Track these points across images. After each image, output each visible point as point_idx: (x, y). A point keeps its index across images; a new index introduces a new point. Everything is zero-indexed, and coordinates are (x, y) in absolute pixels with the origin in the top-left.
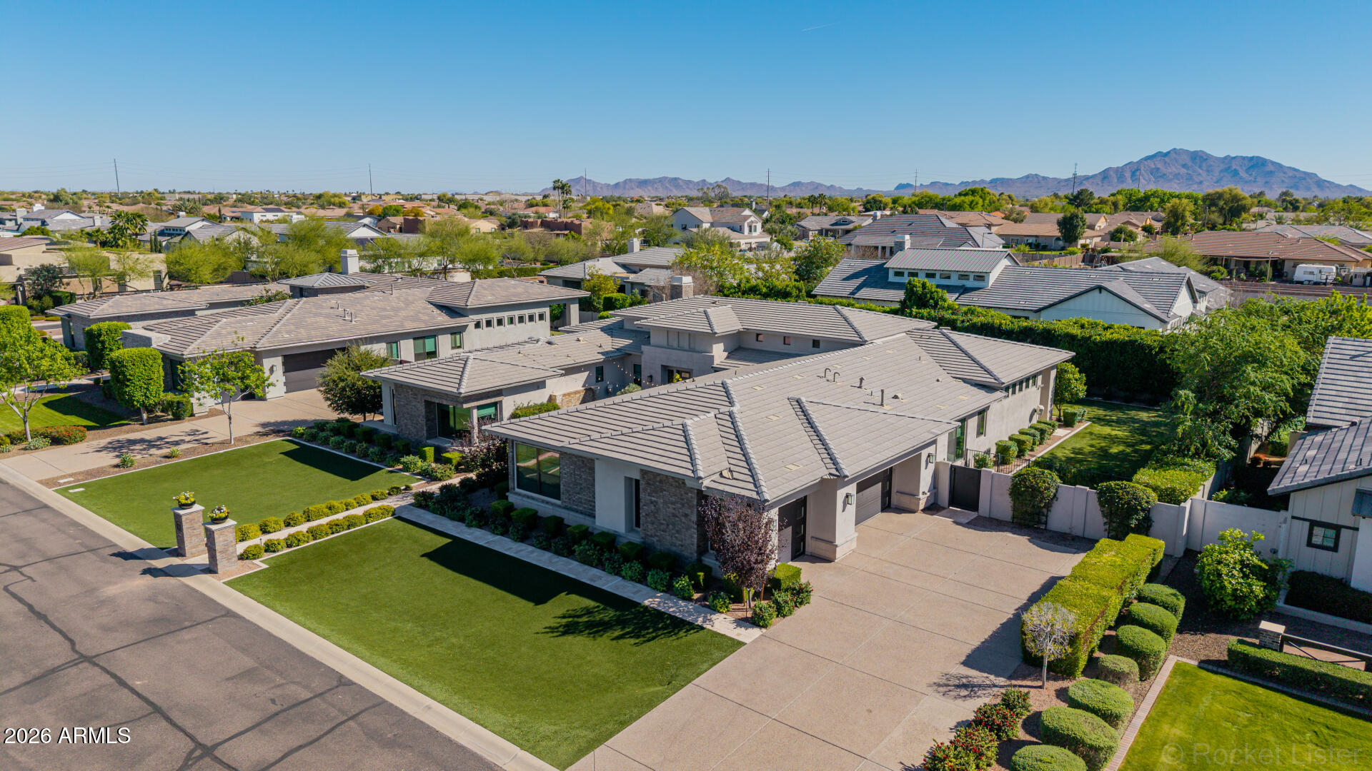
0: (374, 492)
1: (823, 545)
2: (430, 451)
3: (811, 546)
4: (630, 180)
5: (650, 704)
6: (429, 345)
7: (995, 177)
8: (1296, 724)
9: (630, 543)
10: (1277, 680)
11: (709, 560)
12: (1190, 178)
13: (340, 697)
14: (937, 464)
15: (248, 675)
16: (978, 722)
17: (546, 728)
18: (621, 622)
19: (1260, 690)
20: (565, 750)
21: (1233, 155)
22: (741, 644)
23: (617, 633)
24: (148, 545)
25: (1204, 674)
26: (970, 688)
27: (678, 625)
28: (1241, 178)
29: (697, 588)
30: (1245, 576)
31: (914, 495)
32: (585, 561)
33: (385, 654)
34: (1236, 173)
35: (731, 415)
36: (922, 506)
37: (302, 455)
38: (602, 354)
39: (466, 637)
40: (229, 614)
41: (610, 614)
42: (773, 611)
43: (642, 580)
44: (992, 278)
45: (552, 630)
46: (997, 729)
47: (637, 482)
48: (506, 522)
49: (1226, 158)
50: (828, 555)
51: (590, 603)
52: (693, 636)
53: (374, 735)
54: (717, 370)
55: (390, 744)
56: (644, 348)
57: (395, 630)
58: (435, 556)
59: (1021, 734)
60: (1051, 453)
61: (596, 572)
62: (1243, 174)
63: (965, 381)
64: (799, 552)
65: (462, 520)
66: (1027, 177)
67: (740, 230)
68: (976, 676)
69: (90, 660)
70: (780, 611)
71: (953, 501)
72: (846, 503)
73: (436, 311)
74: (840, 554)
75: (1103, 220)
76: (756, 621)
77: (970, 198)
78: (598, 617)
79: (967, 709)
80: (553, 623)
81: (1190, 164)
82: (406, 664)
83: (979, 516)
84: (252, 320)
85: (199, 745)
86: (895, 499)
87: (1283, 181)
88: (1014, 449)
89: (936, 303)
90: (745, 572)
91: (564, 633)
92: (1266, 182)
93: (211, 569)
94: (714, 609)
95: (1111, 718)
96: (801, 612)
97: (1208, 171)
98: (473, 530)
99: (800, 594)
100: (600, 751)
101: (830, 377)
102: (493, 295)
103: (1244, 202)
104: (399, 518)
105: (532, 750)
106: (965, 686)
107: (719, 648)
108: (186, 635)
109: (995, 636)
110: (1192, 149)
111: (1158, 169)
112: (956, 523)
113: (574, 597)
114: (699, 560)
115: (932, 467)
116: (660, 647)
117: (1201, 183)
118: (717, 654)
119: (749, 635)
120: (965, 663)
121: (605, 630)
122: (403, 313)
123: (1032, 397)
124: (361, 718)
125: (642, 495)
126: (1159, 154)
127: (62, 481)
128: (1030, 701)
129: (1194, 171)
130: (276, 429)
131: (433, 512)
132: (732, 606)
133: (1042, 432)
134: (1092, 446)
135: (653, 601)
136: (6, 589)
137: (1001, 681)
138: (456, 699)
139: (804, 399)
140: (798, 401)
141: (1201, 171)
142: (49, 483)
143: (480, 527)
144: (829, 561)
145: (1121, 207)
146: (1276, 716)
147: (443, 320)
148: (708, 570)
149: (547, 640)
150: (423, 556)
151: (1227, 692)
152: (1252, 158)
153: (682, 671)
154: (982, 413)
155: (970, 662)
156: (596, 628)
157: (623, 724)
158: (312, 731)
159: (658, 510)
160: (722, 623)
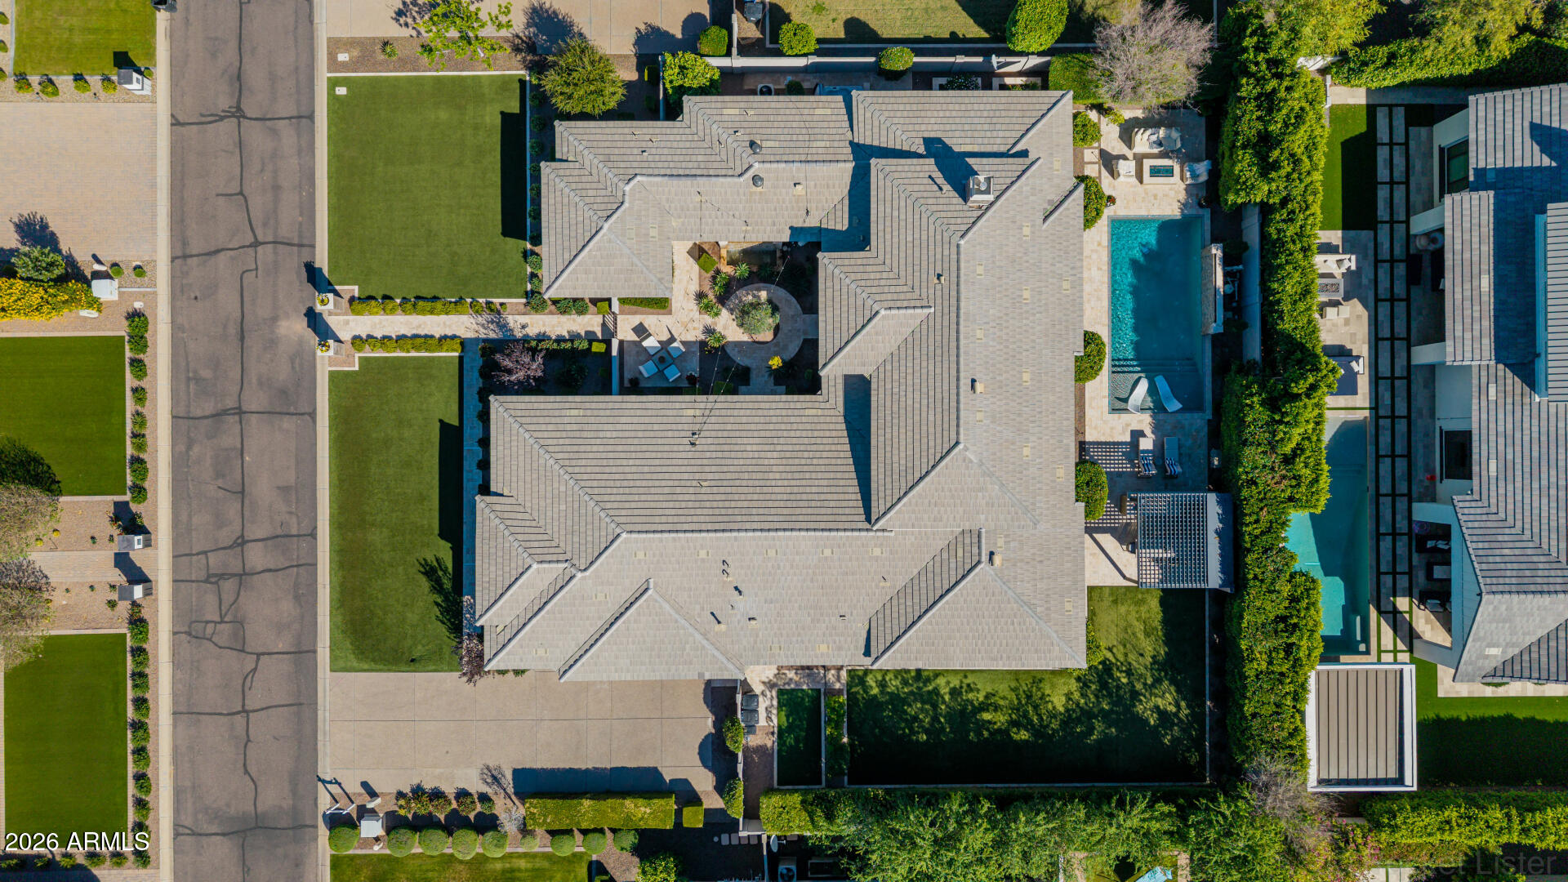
13: (304, 543)
15: (285, 489)
18: (446, 599)
23: (439, 600)
24: (326, 272)
26: (497, 780)
35: (572, 578)
40: (314, 414)
45: (423, 565)
58: (445, 429)
68: (507, 779)
69: (241, 413)
78: (445, 582)
79: (476, 786)
80: (428, 559)
85: (242, 535)
91: (425, 573)
104: (460, 360)
106: (496, 778)
108: (288, 422)
120: (515, 770)
124: (301, 569)
127: (342, 56)
136: (242, 274)
139: (648, 593)
140: (646, 590)
149: (415, 571)
150: (439, 423)
155: (518, 771)
156: (437, 587)
158: (279, 563)
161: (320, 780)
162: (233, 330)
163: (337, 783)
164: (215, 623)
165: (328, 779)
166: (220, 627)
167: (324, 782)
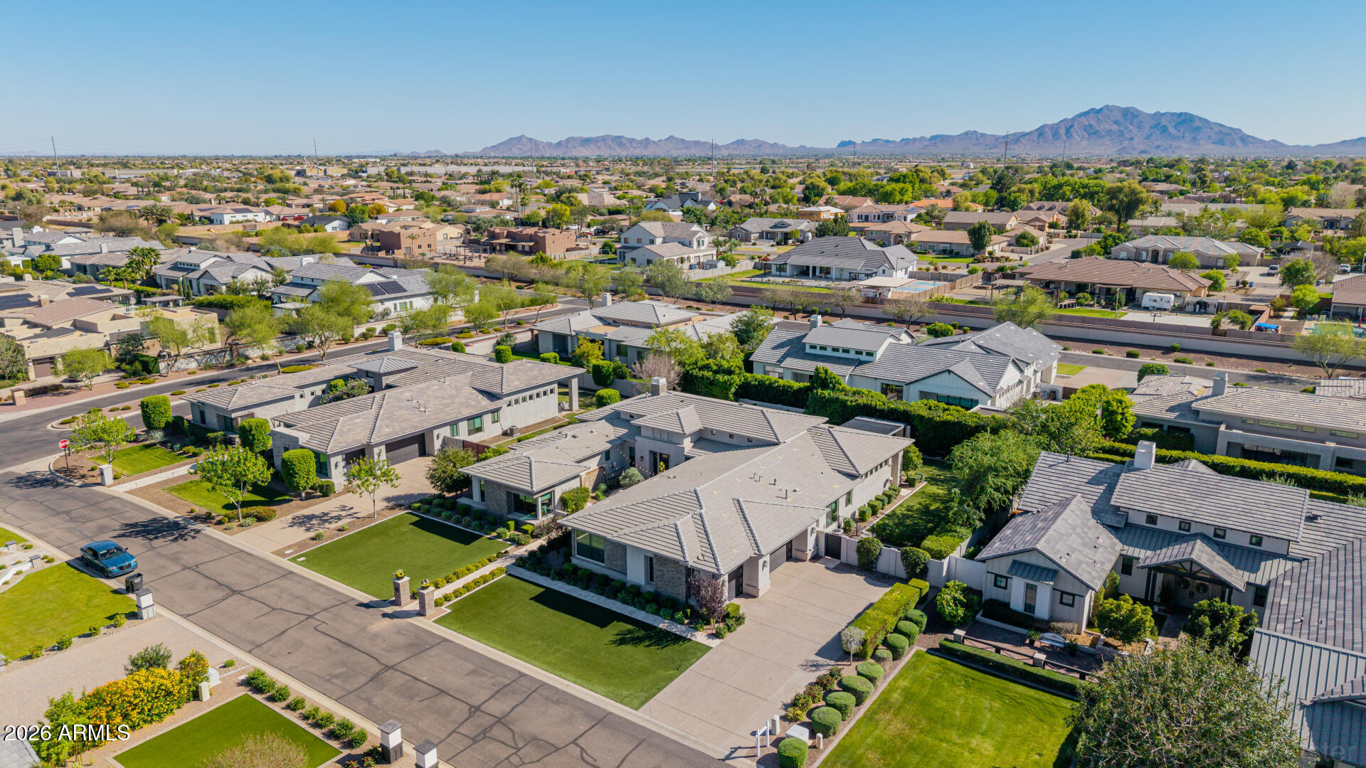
0: (488, 556)
1: (752, 589)
2: (512, 524)
3: (746, 589)
4: (573, 138)
5: (670, 679)
6: (477, 423)
7: (935, 133)
8: (959, 677)
9: (649, 592)
10: (958, 657)
11: (692, 602)
12: (1121, 134)
13: (523, 681)
14: (818, 532)
15: (473, 672)
16: (817, 683)
17: (625, 693)
18: (650, 638)
19: (949, 663)
20: (636, 702)
21: (1162, 112)
22: (711, 648)
23: (647, 643)
24: (375, 599)
25: (928, 655)
26: (817, 666)
27: (678, 639)
28: (1170, 134)
29: (687, 617)
30: (956, 605)
31: (804, 551)
32: (624, 602)
33: (535, 659)
34: (1165, 129)
35: (701, 515)
36: (809, 557)
37: (423, 524)
38: (609, 442)
39: (571, 648)
40: (445, 640)
41: (642, 633)
42: (726, 630)
43: (657, 613)
44: (879, 355)
45: (614, 642)
46: (824, 686)
47: (651, 559)
48: (574, 576)
49: (1156, 114)
50: (755, 594)
51: (630, 627)
52: (687, 644)
53: (548, 699)
54: (687, 458)
55: (557, 702)
56: (637, 438)
57: (533, 646)
58: (537, 599)
59: (836, 687)
60: (893, 511)
61: (631, 608)
62: (1172, 130)
63: (839, 472)
64: (739, 593)
65: (548, 575)
66: (966, 133)
67: (690, 245)
68: (821, 660)
69: (391, 667)
70: (729, 629)
71: (827, 553)
72: (764, 566)
73: (480, 396)
74: (761, 594)
75: (1013, 218)
76: (717, 635)
77: (901, 185)
78: (636, 635)
79: (813, 677)
80: (613, 638)
81: (1121, 120)
82: (549, 664)
83: (841, 563)
84: (359, 417)
85: (472, 706)
86: (794, 553)
87: (1210, 137)
88: (869, 512)
89: (834, 386)
90: (712, 611)
91: (620, 644)
92: (1194, 138)
93: (421, 613)
94: (696, 629)
95: (872, 680)
96: (739, 629)
97: (1139, 127)
98: (556, 582)
99: (740, 620)
100: (651, 702)
101: (757, 478)
102: (518, 380)
103: (1141, 195)
104: (510, 575)
105: (621, 702)
106: (814, 666)
107: (700, 651)
108: (432, 653)
109: (833, 640)
110: (1124, 106)
111: (1091, 125)
112: (827, 568)
113: (621, 623)
114: (687, 602)
115: (814, 535)
116: (671, 650)
117: (1132, 139)
118: (699, 654)
119: (714, 643)
120: (817, 654)
121: (641, 642)
122: (457, 400)
123: (886, 472)
124: (539, 691)
125: (654, 566)
126: (1093, 110)
127: (288, 552)
128: (842, 672)
129: (1126, 128)
130: (397, 502)
131: (529, 570)
132: (705, 627)
133: (889, 497)
134: (920, 504)
135: (664, 625)
136: (315, 629)
137: (833, 662)
138: (579, 681)
139: (741, 500)
140: (738, 501)
141: (1131, 127)
142: (280, 553)
143: (559, 580)
144: (755, 597)
145: (1037, 195)
146: (952, 674)
147: (486, 404)
148: (691, 607)
149: (613, 648)
150: (531, 599)
151: (934, 664)
152: (1181, 114)
153: (683, 663)
154: (849, 494)
155: (819, 654)
156: (636, 641)
157: (660, 690)
158: (519, 698)
159: (663, 575)
160: (700, 637)
161: (724, 760)
162: (338, 647)
163: (736, 749)
164: (515, 753)
165: (728, 752)
166: (521, 753)
167: (728, 757)
